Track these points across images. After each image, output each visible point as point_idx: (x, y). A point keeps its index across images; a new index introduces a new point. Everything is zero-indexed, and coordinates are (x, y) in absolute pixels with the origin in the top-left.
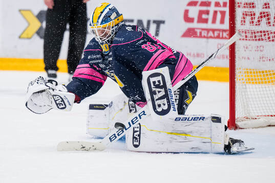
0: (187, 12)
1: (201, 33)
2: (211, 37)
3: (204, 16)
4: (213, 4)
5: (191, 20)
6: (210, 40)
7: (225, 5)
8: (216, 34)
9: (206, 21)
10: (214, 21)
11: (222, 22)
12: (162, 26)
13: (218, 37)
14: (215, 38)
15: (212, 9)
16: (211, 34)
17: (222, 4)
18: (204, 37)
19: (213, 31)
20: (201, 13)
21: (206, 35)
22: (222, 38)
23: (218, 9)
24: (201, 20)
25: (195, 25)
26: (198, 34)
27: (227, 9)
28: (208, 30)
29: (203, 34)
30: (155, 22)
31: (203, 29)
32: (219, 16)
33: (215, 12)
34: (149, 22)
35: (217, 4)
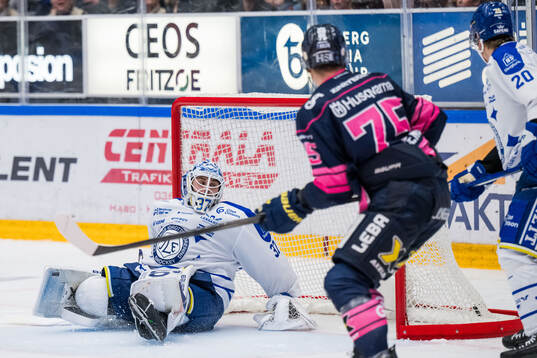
0: (109, 145)
1: (130, 176)
2: (145, 182)
3: (135, 152)
4: (147, 134)
5: (116, 158)
6: (144, 186)
7: (165, 134)
8: (153, 177)
9: (137, 158)
10: (149, 159)
11: (161, 159)
12: (72, 166)
13: (156, 182)
14: (150, 183)
15: (146, 140)
16: (145, 177)
17: (160, 134)
18: (135, 182)
19: (149, 172)
20: (130, 146)
21: (137, 178)
22: (162, 183)
23: (155, 140)
24: (130, 157)
25: (121, 164)
26: (127, 178)
27: (169, 141)
28: (141, 172)
29: (133, 178)
30: (62, 160)
31: (134, 171)
32: (157, 151)
33: (151, 146)
34: (53, 161)
35: (154, 134)
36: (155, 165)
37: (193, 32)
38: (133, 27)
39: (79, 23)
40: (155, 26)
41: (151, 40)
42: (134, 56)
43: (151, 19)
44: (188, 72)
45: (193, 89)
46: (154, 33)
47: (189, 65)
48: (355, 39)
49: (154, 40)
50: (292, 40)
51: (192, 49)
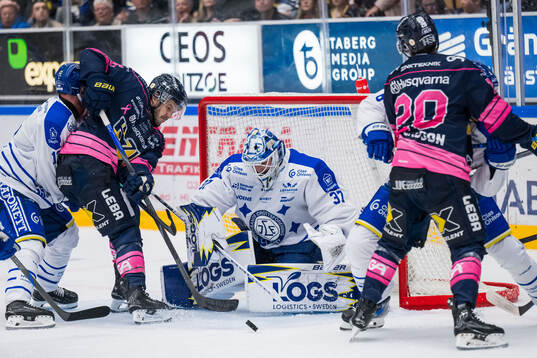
1: (165, 168)
2: (178, 173)
3: (169, 146)
4: (180, 130)
6: (178, 177)
8: (185, 168)
9: (171, 152)
10: (182, 153)
11: (193, 153)
13: (188, 173)
14: (183, 174)
15: (179, 136)
16: (178, 169)
17: (192, 130)
18: (170, 173)
19: (182, 164)
21: (172, 170)
22: (193, 174)
23: (187, 136)
26: (162, 170)
28: (174, 164)
29: (168, 170)
31: (168, 163)
32: (188, 145)
33: (184, 141)
35: (186, 130)
36: (187, 158)
37: (219, 39)
38: (166, 35)
39: (118, 32)
40: (185, 34)
41: (182, 47)
42: (168, 61)
43: (182, 28)
44: (215, 75)
45: (221, 90)
46: (185, 41)
47: (217, 68)
48: (363, 44)
49: (186, 47)
50: (307, 46)
51: (219, 54)
